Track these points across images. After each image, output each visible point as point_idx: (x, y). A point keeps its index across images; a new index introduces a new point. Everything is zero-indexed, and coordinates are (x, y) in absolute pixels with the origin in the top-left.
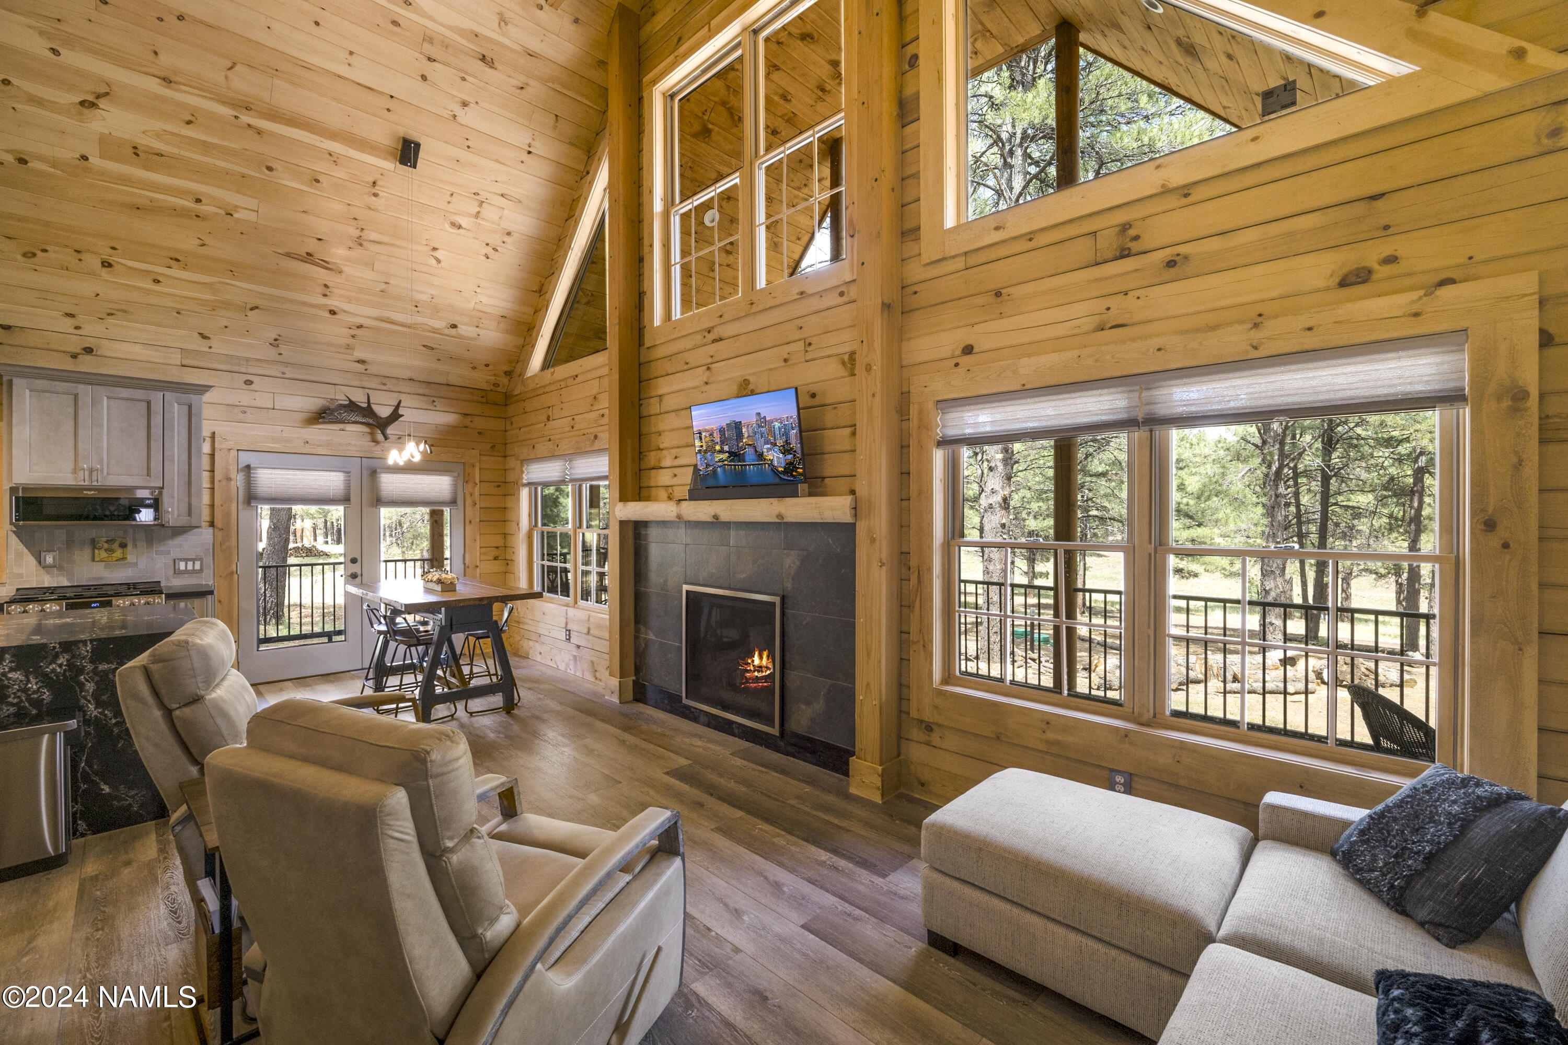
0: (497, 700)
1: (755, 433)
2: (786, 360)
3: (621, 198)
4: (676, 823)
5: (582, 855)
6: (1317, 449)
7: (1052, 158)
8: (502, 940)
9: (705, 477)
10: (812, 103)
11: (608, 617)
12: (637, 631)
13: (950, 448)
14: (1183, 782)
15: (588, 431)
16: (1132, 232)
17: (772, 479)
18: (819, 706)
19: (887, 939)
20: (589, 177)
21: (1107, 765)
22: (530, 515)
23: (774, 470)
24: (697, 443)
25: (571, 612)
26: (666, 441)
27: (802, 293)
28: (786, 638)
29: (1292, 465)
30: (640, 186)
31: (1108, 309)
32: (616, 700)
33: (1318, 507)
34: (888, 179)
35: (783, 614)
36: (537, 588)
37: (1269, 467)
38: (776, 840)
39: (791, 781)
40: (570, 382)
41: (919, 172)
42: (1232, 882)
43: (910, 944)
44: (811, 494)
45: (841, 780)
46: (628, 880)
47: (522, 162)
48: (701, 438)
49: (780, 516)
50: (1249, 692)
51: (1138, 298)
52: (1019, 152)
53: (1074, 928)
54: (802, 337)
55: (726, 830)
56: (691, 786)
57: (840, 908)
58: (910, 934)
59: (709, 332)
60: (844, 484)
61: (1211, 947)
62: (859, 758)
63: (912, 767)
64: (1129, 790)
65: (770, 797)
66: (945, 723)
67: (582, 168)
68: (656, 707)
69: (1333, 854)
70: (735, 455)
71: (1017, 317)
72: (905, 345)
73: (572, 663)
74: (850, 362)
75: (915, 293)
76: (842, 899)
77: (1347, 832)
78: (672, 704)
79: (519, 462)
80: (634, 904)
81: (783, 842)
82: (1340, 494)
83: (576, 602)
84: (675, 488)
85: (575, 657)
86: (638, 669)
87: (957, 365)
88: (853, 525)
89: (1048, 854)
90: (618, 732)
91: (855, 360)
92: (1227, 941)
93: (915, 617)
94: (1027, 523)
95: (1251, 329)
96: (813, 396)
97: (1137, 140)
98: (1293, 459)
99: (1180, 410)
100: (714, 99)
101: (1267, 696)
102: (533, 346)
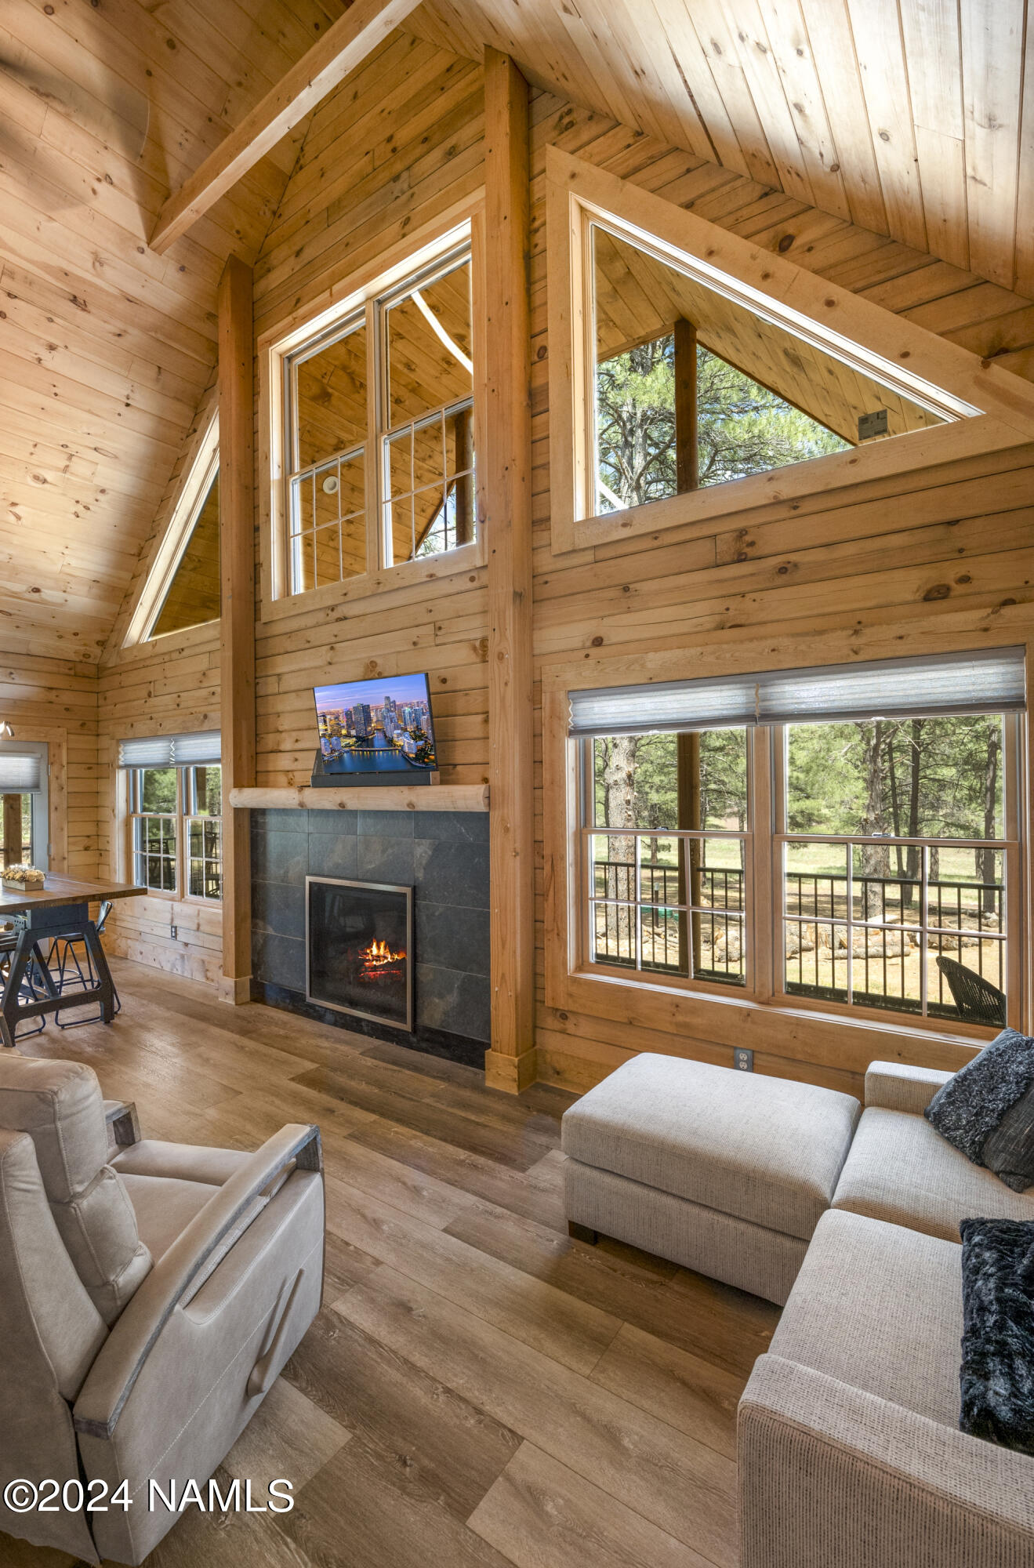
0: (94, 1009)
1: (384, 717)
2: (415, 644)
3: (234, 463)
4: (315, 1138)
5: (219, 1182)
6: (909, 726)
7: (671, 441)
8: (135, 1285)
9: (330, 763)
10: (437, 375)
11: (221, 911)
12: (254, 926)
13: (582, 738)
14: (799, 1057)
15: (198, 710)
16: (748, 538)
17: (402, 765)
18: (453, 998)
19: (529, 1235)
20: (196, 436)
21: (730, 1043)
22: (127, 801)
23: (405, 756)
24: (321, 726)
25: (178, 907)
26: (285, 723)
27: (431, 576)
28: (418, 931)
29: (888, 741)
30: (255, 451)
31: (728, 609)
32: (230, 1001)
33: (910, 780)
34: (518, 469)
35: (414, 905)
36: (137, 883)
37: (868, 743)
38: (412, 1142)
39: (426, 1078)
40: (175, 655)
41: (549, 463)
42: (843, 1149)
43: (552, 1237)
44: (443, 782)
45: (476, 1074)
46: (265, 1203)
47: (119, 415)
48: (325, 721)
49: (410, 805)
50: (854, 958)
51: (754, 600)
52: (639, 433)
53: (706, 1207)
54: (430, 620)
55: (359, 1136)
56: (320, 1091)
57: (481, 1207)
58: (552, 1227)
59: (333, 610)
60: (476, 772)
61: (827, 1213)
62: (495, 1050)
63: (548, 1056)
64: (752, 1068)
65: (404, 1097)
66: (580, 1011)
67: (188, 426)
68: (277, 1006)
69: (926, 1115)
70: (364, 740)
71: (644, 612)
72: (537, 635)
73: (178, 963)
74: (482, 648)
75: (546, 583)
76: (483, 1198)
77: (937, 1095)
78: (295, 1003)
79: (114, 742)
80: (273, 1228)
81: (420, 1144)
82: (928, 767)
83: (183, 895)
84: (295, 773)
85: (182, 957)
86: (255, 967)
87: (587, 656)
88: (487, 814)
89: (683, 1138)
90: (236, 1037)
91: (486, 646)
92: (841, 1206)
93: (549, 904)
94: (650, 796)
95: (852, 635)
96: (444, 681)
97: (748, 432)
98: (888, 737)
99: (792, 707)
100: (333, 362)
101: (869, 960)
102: (131, 615)
